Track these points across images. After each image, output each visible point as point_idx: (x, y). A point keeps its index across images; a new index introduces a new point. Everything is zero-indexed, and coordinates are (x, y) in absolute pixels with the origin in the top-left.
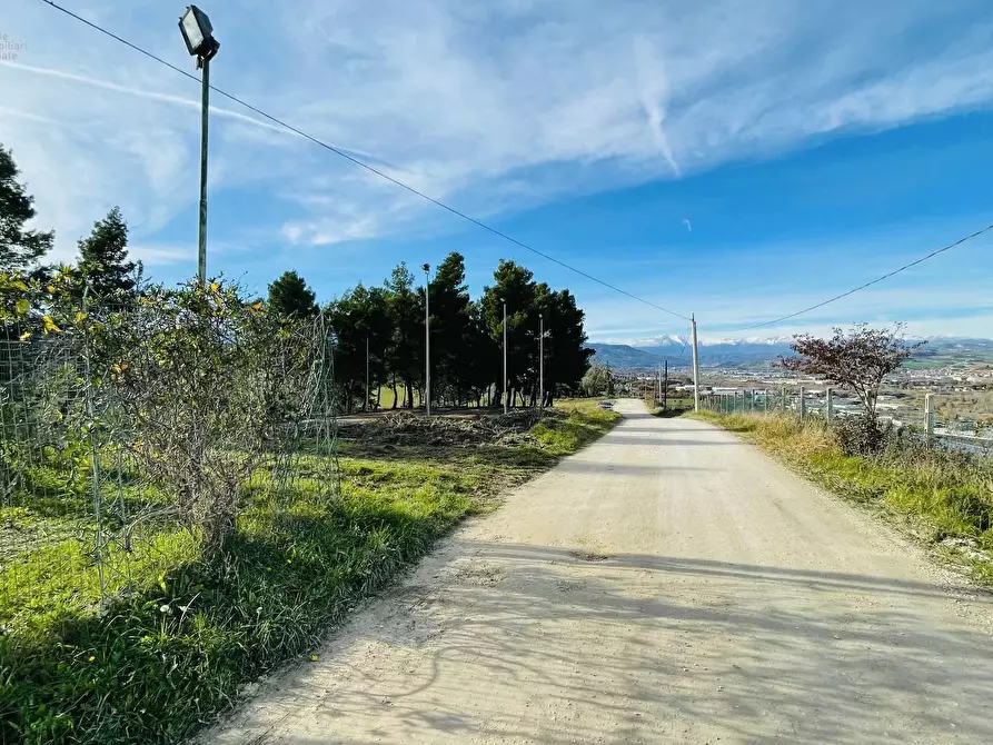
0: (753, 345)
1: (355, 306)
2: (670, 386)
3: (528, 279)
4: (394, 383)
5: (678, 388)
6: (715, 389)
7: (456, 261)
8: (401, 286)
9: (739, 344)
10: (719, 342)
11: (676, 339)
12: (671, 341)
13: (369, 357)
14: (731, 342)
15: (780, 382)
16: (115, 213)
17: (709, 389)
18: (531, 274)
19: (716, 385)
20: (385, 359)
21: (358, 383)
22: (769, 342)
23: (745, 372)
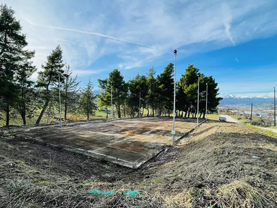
0: (259, 98)
1: (137, 81)
2: (229, 111)
3: (197, 71)
4: (148, 108)
5: (232, 111)
6: (245, 112)
7: (171, 65)
8: (151, 75)
9: (254, 98)
10: (246, 97)
11: (231, 96)
12: (230, 97)
13: (140, 99)
14: (251, 97)
15: (269, 110)
16: (58, 47)
17: (243, 112)
18: (198, 70)
19: (245, 111)
20: (145, 99)
21: (136, 107)
22: (265, 97)
23: (256, 107)
